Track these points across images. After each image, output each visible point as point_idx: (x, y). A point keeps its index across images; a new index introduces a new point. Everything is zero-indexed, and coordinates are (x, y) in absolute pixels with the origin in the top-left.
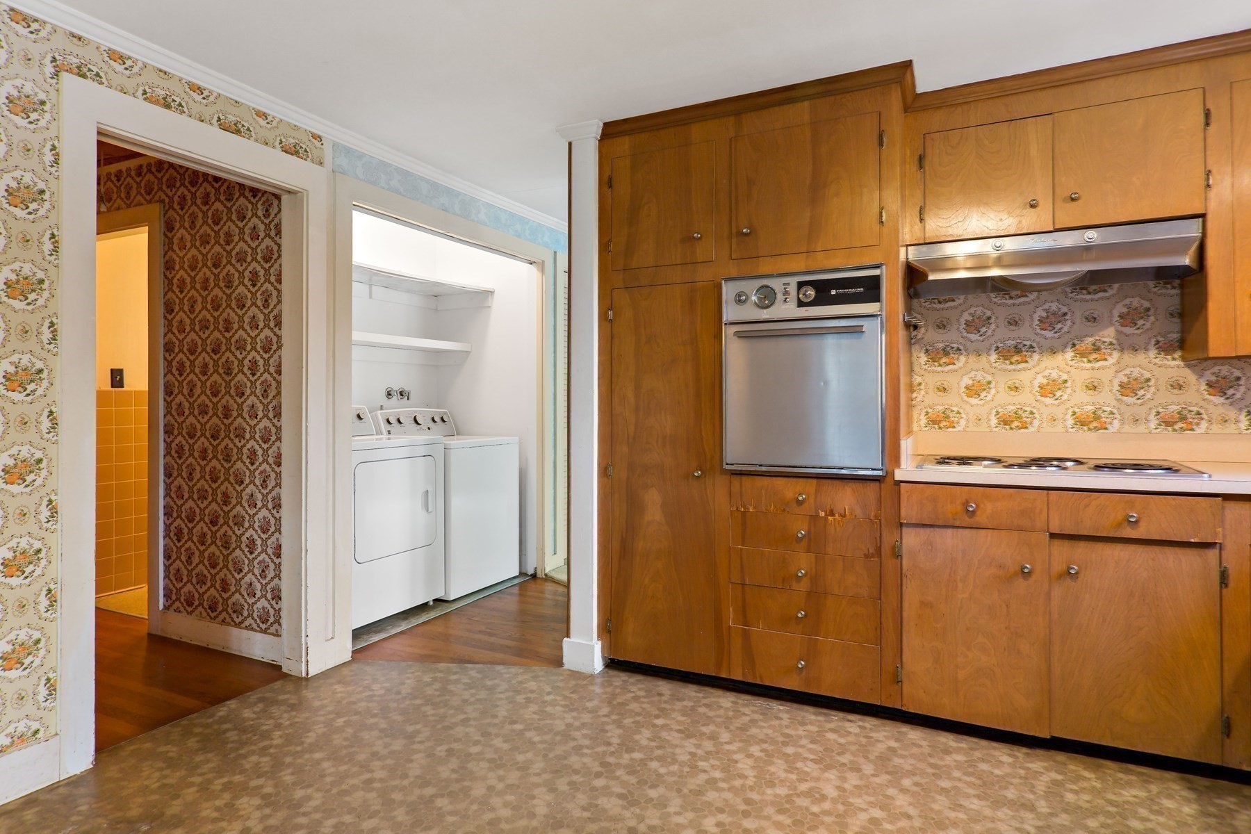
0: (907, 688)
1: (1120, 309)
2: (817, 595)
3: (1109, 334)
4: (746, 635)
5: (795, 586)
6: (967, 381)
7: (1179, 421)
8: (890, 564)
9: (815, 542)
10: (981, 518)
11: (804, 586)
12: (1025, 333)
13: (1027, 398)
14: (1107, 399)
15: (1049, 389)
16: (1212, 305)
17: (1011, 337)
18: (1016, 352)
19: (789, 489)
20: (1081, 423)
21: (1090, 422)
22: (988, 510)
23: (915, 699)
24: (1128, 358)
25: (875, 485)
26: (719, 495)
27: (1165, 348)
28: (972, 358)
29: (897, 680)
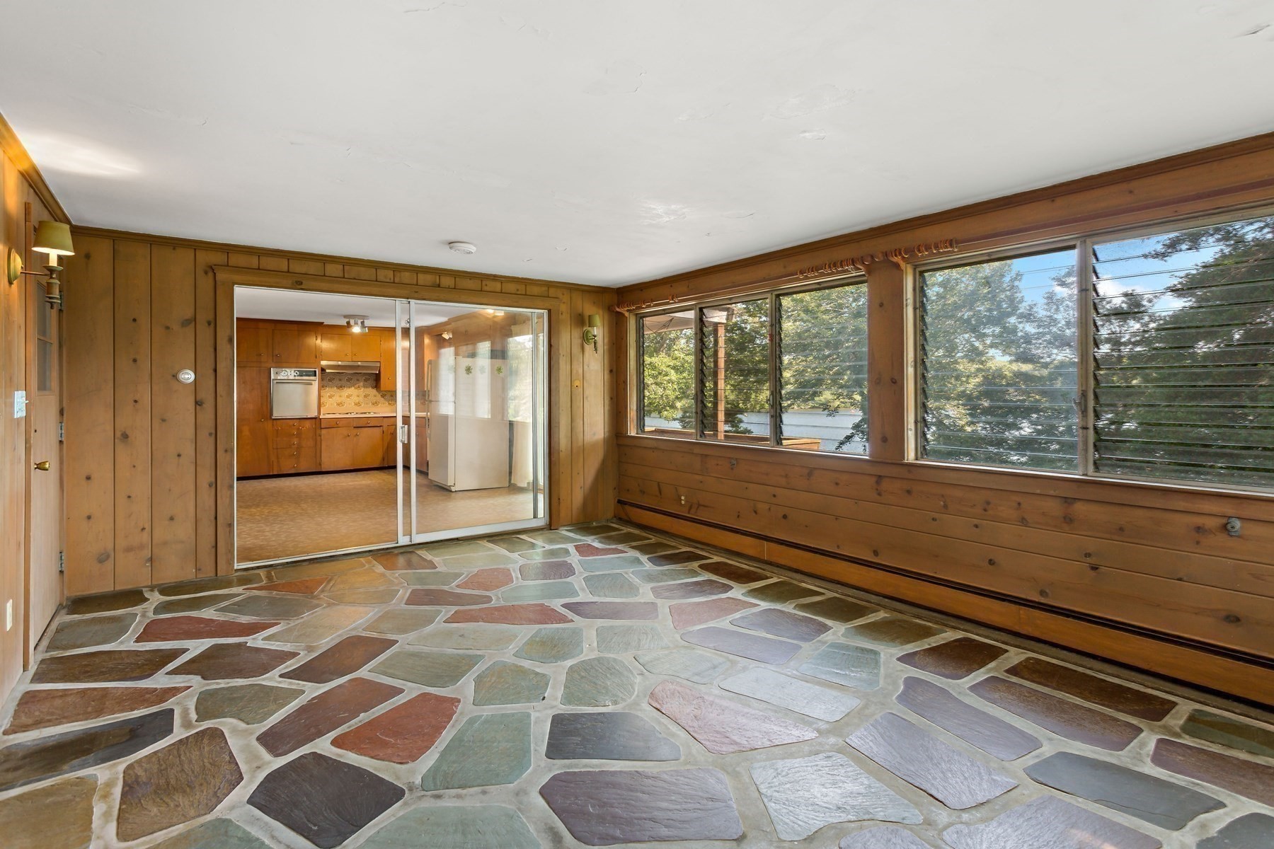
0: (322, 466)
1: (364, 378)
2: (299, 448)
3: (361, 384)
4: (278, 462)
5: (293, 446)
6: (329, 394)
7: (375, 404)
8: (318, 438)
9: (299, 435)
10: (340, 425)
11: (296, 446)
12: (343, 383)
13: (343, 399)
14: (361, 399)
15: (348, 397)
16: (381, 380)
17: (340, 383)
18: (341, 387)
19: (291, 422)
20: (356, 404)
21: (358, 404)
22: (340, 424)
23: (325, 468)
24: (366, 389)
25: (314, 420)
26: (268, 425)
27: (373, 388)
28: (330, 389)
29: (320, 465)
